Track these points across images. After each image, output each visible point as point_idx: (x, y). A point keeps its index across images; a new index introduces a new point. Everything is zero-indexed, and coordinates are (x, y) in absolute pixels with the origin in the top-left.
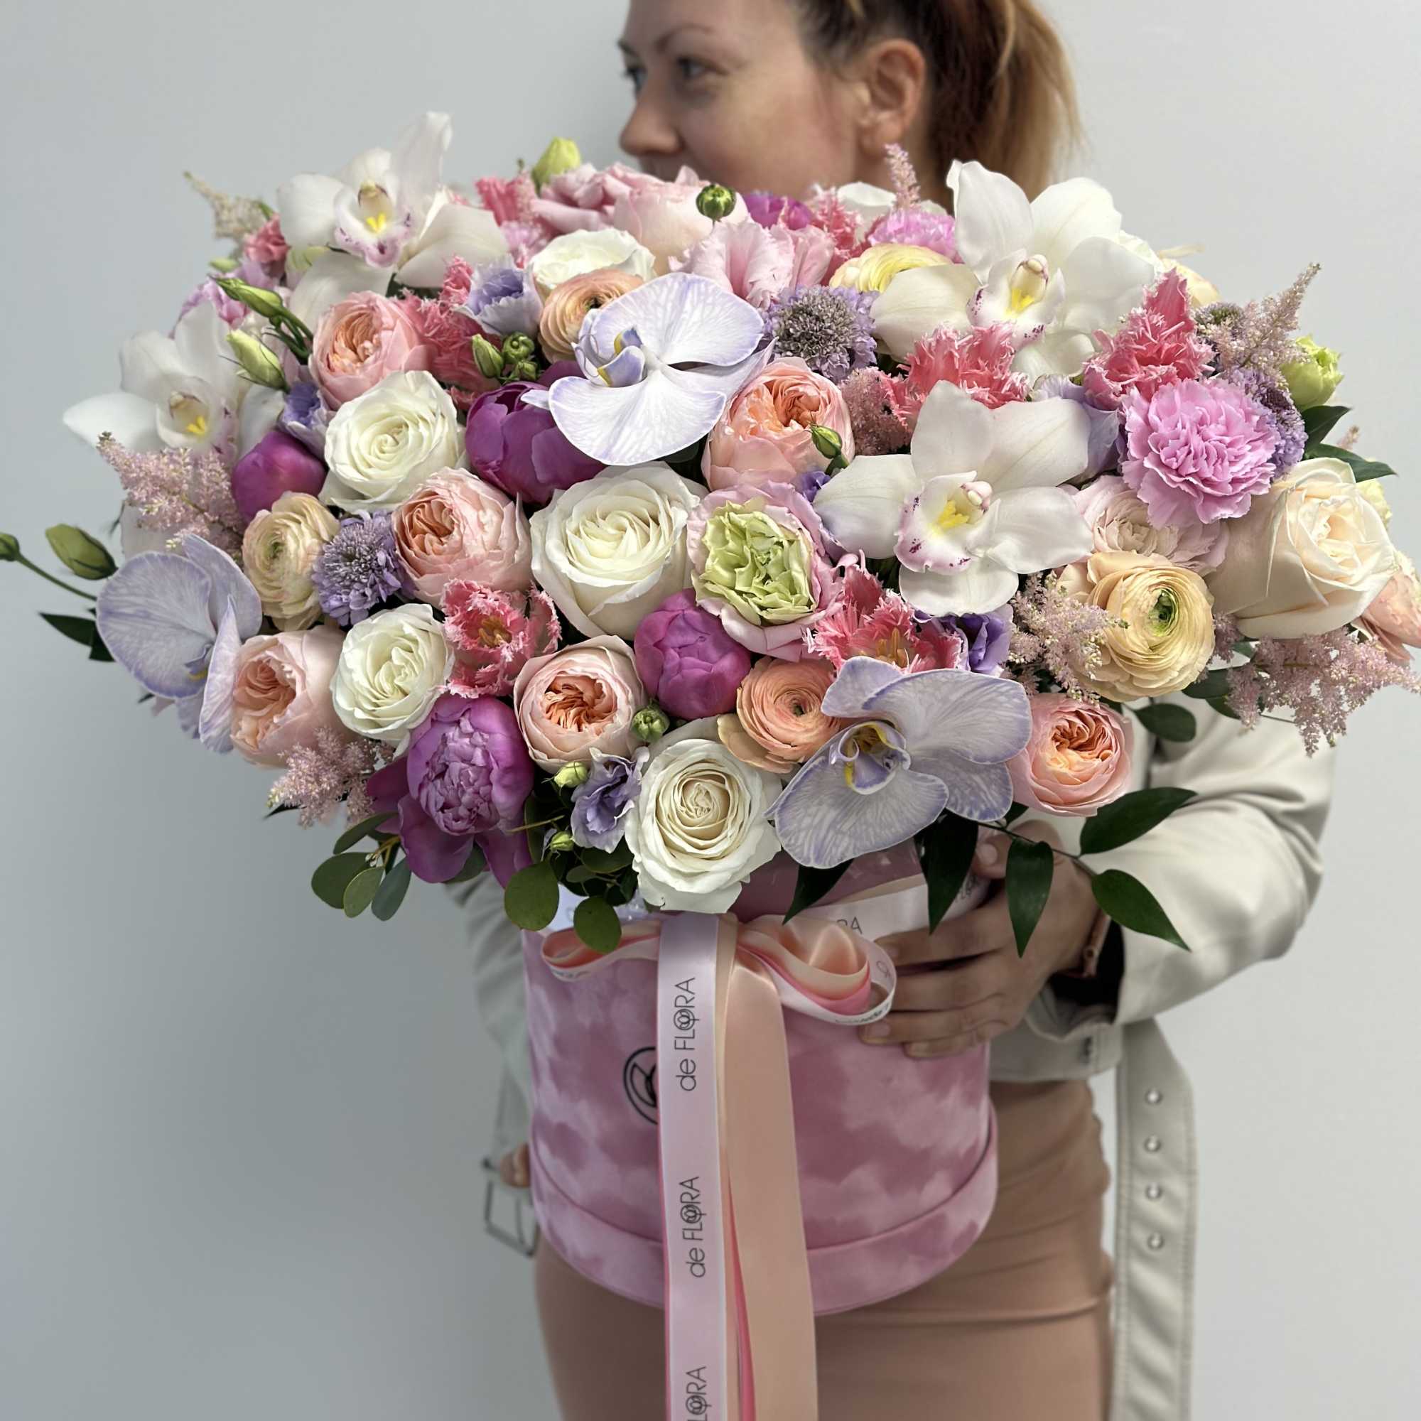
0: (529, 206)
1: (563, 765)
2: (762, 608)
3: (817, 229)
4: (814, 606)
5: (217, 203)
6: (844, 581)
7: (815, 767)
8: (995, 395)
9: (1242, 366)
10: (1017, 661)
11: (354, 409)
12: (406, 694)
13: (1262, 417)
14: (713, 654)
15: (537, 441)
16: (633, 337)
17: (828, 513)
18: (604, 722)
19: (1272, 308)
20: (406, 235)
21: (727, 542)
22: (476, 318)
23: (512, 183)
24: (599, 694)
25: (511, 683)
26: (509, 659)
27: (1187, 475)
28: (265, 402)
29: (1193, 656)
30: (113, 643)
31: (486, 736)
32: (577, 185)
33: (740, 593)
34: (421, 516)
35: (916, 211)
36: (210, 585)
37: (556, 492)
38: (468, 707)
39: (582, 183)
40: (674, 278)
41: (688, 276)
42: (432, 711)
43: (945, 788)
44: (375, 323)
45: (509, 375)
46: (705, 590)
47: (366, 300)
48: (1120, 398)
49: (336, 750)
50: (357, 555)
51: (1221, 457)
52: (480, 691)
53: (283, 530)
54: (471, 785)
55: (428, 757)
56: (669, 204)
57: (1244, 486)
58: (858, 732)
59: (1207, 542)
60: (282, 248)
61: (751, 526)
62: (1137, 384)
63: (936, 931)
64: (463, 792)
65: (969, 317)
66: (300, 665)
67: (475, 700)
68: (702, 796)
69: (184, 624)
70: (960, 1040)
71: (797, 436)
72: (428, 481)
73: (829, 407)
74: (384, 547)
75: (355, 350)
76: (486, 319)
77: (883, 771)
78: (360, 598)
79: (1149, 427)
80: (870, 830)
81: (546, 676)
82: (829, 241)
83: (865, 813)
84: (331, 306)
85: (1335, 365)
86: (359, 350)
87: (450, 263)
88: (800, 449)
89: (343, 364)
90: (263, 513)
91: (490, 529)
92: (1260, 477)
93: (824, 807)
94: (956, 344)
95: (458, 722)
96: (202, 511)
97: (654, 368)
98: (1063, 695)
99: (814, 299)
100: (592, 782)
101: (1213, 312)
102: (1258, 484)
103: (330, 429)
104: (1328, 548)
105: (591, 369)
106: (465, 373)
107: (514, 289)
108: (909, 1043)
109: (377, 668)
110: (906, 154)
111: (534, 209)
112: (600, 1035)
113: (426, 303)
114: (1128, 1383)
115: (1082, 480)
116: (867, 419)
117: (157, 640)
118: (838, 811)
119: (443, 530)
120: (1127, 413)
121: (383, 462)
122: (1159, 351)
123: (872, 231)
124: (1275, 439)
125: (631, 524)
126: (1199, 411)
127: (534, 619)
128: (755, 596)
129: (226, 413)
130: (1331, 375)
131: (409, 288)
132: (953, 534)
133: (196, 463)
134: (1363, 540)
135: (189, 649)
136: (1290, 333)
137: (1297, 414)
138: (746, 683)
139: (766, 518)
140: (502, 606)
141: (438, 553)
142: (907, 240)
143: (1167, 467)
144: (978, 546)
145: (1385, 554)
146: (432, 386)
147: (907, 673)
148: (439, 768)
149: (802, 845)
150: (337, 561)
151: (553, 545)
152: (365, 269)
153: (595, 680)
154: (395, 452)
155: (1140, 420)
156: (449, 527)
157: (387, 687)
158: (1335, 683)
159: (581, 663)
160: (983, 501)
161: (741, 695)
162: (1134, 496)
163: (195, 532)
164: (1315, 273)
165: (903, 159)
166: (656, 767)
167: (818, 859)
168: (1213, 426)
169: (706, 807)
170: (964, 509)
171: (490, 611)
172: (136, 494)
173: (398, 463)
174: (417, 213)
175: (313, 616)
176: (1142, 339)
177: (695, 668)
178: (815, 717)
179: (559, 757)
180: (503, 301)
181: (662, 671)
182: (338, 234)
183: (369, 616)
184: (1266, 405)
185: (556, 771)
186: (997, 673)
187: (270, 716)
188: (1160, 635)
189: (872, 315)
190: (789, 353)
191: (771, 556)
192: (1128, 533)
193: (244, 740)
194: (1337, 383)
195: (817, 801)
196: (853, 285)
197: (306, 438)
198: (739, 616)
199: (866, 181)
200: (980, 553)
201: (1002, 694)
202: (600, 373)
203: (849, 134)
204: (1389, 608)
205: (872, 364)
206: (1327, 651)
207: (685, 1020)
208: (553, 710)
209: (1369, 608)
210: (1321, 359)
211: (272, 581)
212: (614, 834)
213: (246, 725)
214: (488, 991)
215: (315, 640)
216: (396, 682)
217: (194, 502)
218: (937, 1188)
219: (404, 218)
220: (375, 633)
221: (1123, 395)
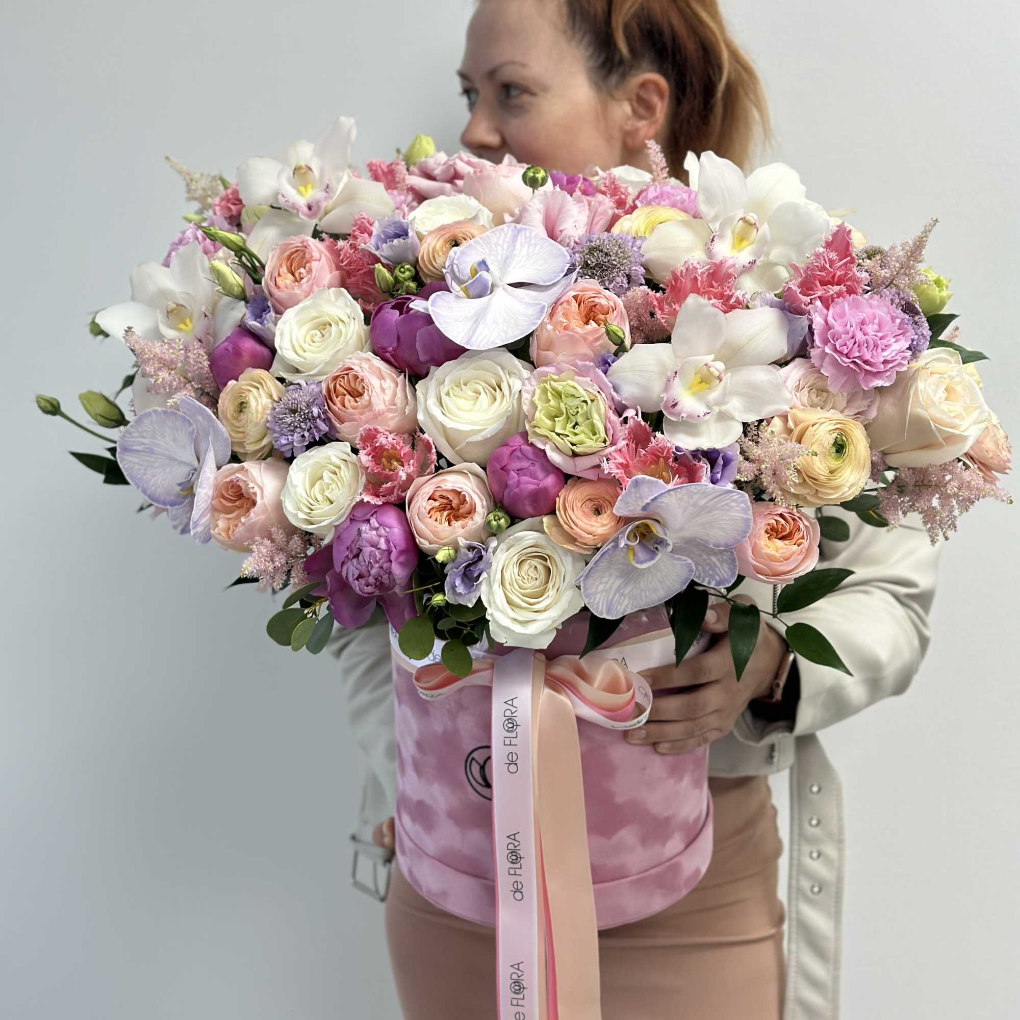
0: (404, 180)
1: (440, 548)
2: (573, 444)
3: (604, 196)
4: (608, 443)
5: (187, 178)
6: (627, 426)
7: (609, 549)
8: (725, 305)
9: (887, 287)
10: (742, 480)
11: (294, 314)
12: (332, 503)
13: (903, 320)
14: (540, 474)
15: (421, 333)
16: (483, 266)
17: (618, 382)
18: (466, 520)
19: (907, 248)
20: (326, 198)
21: (550, 401)
22: (377, 253)
23: (391, 164)
24: (463, 501)
25: (403, 494)
26: (404, 478)
27: (854, 358)
28: (232, 309)
29: (858, 477)
30: (127, 470)
31: (388, 530)
32: (435, 166)
33: (558, 434)
34: (342, 384)
35: (666, 184)
36: (195, 431)
37: (432, 368)
38: (376, 510)
39: (439, 165)
40: (509, 227)
41: (519, 226)
42: (350, 513)
43: (693, 565)
44: (307, 256)
45: (397, 291)
46: (535, 433)
47: (301, 240)
48: (809, 307)
49: (284, 540)
50: (299, 410)
51: (876, 346)
52: (383, 499)
53: (247, 393)
54: (377, 562)
55: (349, 543)
56: (502, 179)
57: (891, 365)
58: (638, 527)
59: (866, 402)
60: (238, 207)
61: (565, 390)
62: (820, 298)
63: (680, 665)
64: (372, 567)
65: (707, 255)
66: (259, 482)
67: (380, 506)
68: (532, 569)
69: (177, 457)
70: (691, 742)
71: (595, 331)
72: (347, 360)
73: (615, 312)
74: (317, 404)
75: (293, 274)
76: (383, 254)
77: (653, 553)
78: (301, 438)
79: (828, 326)
80: (643, 594)
81: (428, 489)
82: (612, 204)
83: (639, 582)
84: (277, 245)
85: (947, 287)
86: (297, 275)
87: (357, 217)
88: (597, 340)
89: (286, 283)
90: (232, 383)
91: (389, 393)
92: (902, 359)
93: (613, 578)
94: (700, 271)
95: (368, 521)
96: (190, 382)
97: (497, 286)
98: (772, 503)
99: (604, 241)
100: (458, 560)
101: (866, 252)
102: (900, 364)
103: (278, 326)
104: (945, 407)
105: (454, 286)
106: (366, 290)
107: (401, 233)
108: (659, 743)
109: (312, 485)
110: (659, 147)
111: (407, 182)
112: (450, 738)
113: (341, 243)
114: (797, 987)
115: (783, 361)
116: (639, 321)
117: (156, 468)
118: (622, 580)
119: (356, 393)
120: (813, 317)
121: (313, 348)
122: (834, 276)
123: (638, 197)
124: (911, 334)
125: (484, 389)
126: (862, 316)
127: (419, 451)
128: (568, 436)
129: (206, 316)
130: (944, 293)
131: (326, 233)
132: (699, 396)
133: (186, 349)
134: (968, 402)
135: (180, 474)
136: (919, 264)
137: (924, 319)
138: (562, 494)
139: (576, 385)
140: (398, 443)
141: (354, 408)
142: (663, 203)
143: (840, 353)
144: (716, 404)
145: (982, 412)
146: (347, 298)
147: (670, 486)
148: (355, 552)
149: (598, 603)
150: (285, 414)
151: (432, 402)
152: (297, 220)
153: (460, 492)
154: (322, 341)
155: (823, 322)
156: (361, 391)
157: (320, 498)
158: (949, 496)
159: (451, 481)
160: (720, 374)
161: (559, 502)
162: (819, 372)
163: (186, 395)
164: (935, 224)
165: (658, 150)
166: (502, 550)
167: (608, 612)
168: (870, 326)
169: (534, 577)
170: (706, 379)
171: (390, 446)
172: (148, 369)
173: (325, 348)
174: (333, 183)
175: (266, 450)
176: (823, 269)
177: (529, 484)
178: (609, 516)
179: (436, 543)
180: (396, 241)
181: (506, 486)
182: (280, 197)
183: (306, 450)
184: (904, 312)
185: (436, 552)
186: (730, 486)
187: (238, 517)
188: (836, 463)
189: (642, 251)
190: (587, 277)
191: (579, 410)
192: (814, 396)
193: (220, 534)
194: (949, 299)
195: (608, 574)
196: (628, 233)
197: (261, 333)
198: (557, 449)
199: (630, 164)
200: (716, 409)
201: (734, 501)
202: (461, 289)
203: (617, 135)
204: (983, 445)
205: (642, 285)
206: (944, 476)
207: (511, 725)
208: (432, 512)
209: (972, 448)
210: (938, 282)
211: (239, 428)
212: (472, 595)
213: (221, 524)
214: (358, 715)
215: (269, 467)
216: (326, 493)
217: (184, 375)
218: (675, 844)
219: (324, 187)
220: (311, 462)
221: (810, 306)
